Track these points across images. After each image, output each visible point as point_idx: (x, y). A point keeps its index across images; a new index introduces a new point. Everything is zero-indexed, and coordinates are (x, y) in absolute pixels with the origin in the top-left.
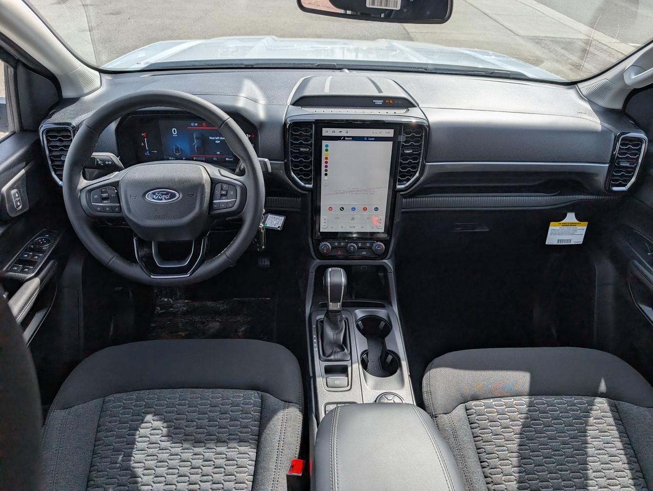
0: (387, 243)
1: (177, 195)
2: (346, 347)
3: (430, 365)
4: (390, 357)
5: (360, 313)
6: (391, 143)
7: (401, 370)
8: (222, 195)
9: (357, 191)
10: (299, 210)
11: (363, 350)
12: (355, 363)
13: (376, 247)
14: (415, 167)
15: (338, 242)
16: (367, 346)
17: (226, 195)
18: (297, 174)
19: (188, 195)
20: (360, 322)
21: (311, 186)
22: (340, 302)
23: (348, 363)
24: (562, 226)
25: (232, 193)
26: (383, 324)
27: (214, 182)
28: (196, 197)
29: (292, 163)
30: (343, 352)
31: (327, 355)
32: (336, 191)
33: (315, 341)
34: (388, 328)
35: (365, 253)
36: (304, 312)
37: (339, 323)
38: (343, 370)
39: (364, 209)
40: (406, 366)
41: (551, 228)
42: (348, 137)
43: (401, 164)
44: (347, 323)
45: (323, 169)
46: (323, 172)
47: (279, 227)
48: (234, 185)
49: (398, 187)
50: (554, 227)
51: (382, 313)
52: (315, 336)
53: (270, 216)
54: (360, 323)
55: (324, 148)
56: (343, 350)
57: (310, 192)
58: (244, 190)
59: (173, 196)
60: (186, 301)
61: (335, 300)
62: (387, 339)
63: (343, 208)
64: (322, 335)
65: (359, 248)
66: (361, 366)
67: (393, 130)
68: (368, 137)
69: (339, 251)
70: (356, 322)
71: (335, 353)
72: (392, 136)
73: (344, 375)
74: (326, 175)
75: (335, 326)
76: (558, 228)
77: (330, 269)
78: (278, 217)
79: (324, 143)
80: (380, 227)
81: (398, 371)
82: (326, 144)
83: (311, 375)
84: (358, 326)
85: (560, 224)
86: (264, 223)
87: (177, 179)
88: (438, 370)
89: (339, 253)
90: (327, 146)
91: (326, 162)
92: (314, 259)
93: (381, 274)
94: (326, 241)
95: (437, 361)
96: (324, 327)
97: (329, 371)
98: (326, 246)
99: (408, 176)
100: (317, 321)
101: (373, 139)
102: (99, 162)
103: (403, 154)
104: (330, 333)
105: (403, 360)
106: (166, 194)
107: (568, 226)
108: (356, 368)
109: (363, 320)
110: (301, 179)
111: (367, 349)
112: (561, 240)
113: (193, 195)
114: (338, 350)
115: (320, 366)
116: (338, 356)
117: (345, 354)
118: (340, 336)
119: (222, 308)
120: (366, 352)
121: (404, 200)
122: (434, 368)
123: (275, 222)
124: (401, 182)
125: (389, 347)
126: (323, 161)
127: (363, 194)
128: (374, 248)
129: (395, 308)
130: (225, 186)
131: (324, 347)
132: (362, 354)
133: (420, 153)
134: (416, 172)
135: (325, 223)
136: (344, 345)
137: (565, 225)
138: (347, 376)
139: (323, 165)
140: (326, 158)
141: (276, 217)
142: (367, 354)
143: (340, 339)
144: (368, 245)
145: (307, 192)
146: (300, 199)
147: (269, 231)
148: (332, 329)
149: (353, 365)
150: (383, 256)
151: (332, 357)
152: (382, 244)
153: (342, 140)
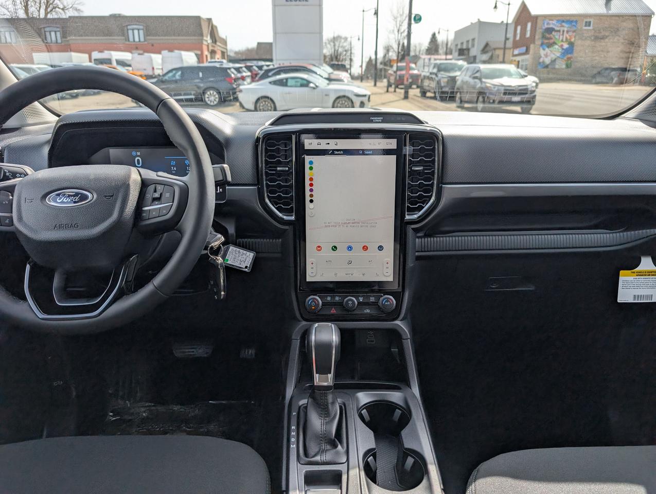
0: (398, 296)
1: (90, 195)
2: (341, 442)
3: (474, 473)
4: (410, 461)
5: (364, 398)
6: (393, 158)
7: (429, 479)
8: (155, 199)
9: (353, 223)
10: (279, 255)
11: (369, 448)
12: (354, 468)
13: (383, 301)
14: (429, 190)
15: (331, 296)
16: (374, 443)
17: (158, 199)
18: (274, 203)
19: (106, 196)
20: (365, 410)
21: (293, 218)
22: (330, 374)
23: (343, 468)
24: (637, 275)
25: (168, 195)
26: (398, 413)
27: (145, 184)
28: (116, 200)
29: (267, 188)
30: (335, 450)
31: (311, 456)
32: (325, 223)
33: (293, 434)
34: (406, 417)
35: (368, 311)
36: (284, 397)
37: (330, 406)
38: (335, 479)
39: (363, 248)
40: (435, 471)
41: (621, 279)
42: (338, 150)
43: (411, 186)
44: (343, 410)
45: (308, 193)
46: (308, 198)
47: (246, 267)
48: (171, 185)
49: (407, 217)
50: (625, 278)
51: (395, 397)
52: (293, 427)
53: (232, 248)
54: (364, 412)
55: (307, 166)
56: (335, 446)
57: (291, 227)
58: (185, 192)
59: (84, 198)
60: (147, 404)
61: (324, 370)
62: (404, 433)
63: (335, 247)
64: (304, 426)
65: (359, 303)
66: (363, 473)
67: (396, 140)
68: (363, 150)
69: (333, 309)
70: (358, 410)
71: (323, 452)
72: (396, 148)
73: (336, 486)
74: (311, 201)
75: (324, 411)
76: (631, 278)
77: (316, 325)
78: (245, 252)
79: (308, 159)
80: (387, 274)
81: (424, 482)
82: (310, 160)
83: (284, 488)
84: (361, 417)
85: (633, 272)
86: (224, 257)
87: (92, 177)
88: (489, 480)
89: (333, 311)
90: (311, 163)
91: (311, 185)
92: (299, 321)
93: (395, 350)
94: (316, 295)
95: (484, 466)
96: (308, 413)
97: (312, 480)
98: (315, 301)
99: (420, 203)
100: (300, 407)
101: (371, 152)
102: (7, 174)
103: (412, 173)
104: (316, 422)
105: (431, 464)
106: (74, 196)
107: (646, 275)
108: (355, 476)
109: (370, 407)
110: (279, 209)
111: (374, 447)
112: (638, 296)
113: (112, 196)
114: (328, 447)
115: (296, 473)
116: (327, 457)
117: (338, 453)
118: (332, 427)
119: (193, 414)
120: (370, 452)
121: (417, 240)
122: (480, 478)
123: (241, 258)
124: (412, 211)
125: (408, 444)
126: (307, 182)
127: (361, 226)
128: (380, 304)
129: (416, 390)
130: (159, 188)
131: (307, 444)
132: (366, 454)
133: (434, 172)
134: (430, 197)
135: (312, 268)
136: (338, 438)
137: (640, 274)
138: (341, 489)
139: (307, 188)
140: (311, 179)
141: (241, 251)
142: (374, 456)
143: (330, 432)
144: (372, 299)
145: (287, 227)
146: (280, 240)
147: (231, 271)
148: (320, 415)
149: (351, 472)
150: (394, 315)
151: (318, 458)
152: (391, 297)
153: (330, 154)
